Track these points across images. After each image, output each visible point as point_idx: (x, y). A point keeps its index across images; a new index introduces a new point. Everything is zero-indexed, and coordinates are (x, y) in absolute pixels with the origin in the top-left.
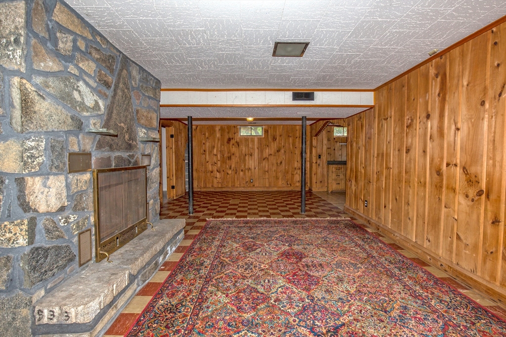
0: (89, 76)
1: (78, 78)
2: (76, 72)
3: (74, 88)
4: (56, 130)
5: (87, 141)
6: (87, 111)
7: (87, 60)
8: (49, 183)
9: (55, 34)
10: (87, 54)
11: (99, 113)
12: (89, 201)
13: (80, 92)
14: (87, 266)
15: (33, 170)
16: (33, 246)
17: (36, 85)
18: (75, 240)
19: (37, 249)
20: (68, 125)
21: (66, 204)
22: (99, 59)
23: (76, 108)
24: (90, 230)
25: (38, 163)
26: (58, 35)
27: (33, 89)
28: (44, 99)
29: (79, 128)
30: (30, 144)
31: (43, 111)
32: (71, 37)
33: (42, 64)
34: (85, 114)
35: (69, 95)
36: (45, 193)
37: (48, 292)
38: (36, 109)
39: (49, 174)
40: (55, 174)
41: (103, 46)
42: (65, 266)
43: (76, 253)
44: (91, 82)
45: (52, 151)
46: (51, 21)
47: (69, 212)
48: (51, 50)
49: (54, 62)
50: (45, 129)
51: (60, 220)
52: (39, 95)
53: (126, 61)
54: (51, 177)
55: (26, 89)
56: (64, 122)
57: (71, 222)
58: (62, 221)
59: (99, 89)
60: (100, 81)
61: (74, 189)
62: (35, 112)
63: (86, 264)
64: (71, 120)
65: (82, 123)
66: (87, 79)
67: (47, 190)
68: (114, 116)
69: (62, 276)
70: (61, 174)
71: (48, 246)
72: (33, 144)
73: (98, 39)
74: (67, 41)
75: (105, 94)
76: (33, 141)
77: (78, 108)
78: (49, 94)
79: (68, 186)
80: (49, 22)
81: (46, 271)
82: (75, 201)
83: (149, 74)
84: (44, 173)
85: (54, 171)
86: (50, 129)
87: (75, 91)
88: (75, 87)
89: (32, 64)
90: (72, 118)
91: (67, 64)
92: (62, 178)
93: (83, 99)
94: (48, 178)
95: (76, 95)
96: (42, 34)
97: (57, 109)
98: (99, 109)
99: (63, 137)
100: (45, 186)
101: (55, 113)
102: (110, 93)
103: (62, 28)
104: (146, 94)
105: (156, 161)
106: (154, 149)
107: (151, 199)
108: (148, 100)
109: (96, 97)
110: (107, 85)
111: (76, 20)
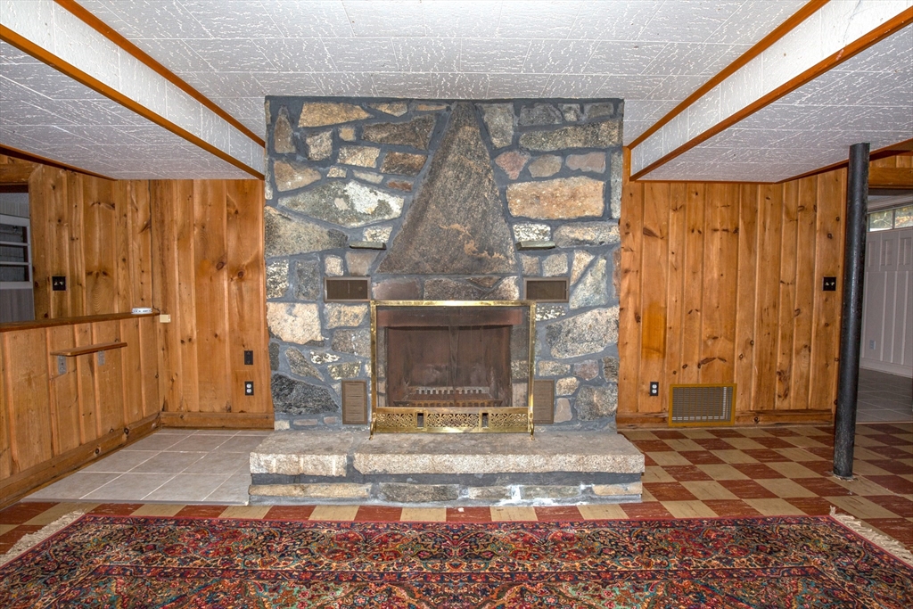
0: (368, 170)
1: (345, 181)
2: (341, 173)
3: (336, 196)
4: (305, 252)
5: (359, 261)
6: (359, 220)
7: (360, 151)
8: (295, 311)
9: (304, 142)
10: (360, 142)
11: (386, 217)
12: (361, 343)
13: (347, 197)
14: (358, 429)
15: (276, 296)
16: (276, 373)
17: (283, 209)
18: (337, 387)
19: (281, 377)
20: (324, 244)
21: (319, 339)
22: (387, 138)
23: (337, 220)
24: (365, 384)
25: (282, 289)
26: (308, 141)
27: (277, 213)
28: (290, 220)
29: (340, 245)
30: (272, 269)
31: (289, 233)
32: (328, 134)
33: (289, 183)
34: (355, 224)
35: (328, 207)
36: (290, 321)
37: (295, 429)
38: (281, 233)
39: (296, 301)
40: (303, 302)
41: (396, 114)
42: (317, 411)
43: (338, 402)
44: (371, 177)
45: (300, 276)
46: (298, 130)
47: (328, 350)
48: (303, 162)
49: (303, 175)
50: (290, 252)
51: (312, 356)
52: (284, 217)
54: (298, 305)
55: (270, 215)
56: (318, 241)
57: (329, 363)
58: (315, 357)
59: (388, 182)
60: (387, 169)
61: (333, 322)
62: (279, 237)
63: (357, 427)
64: (327, 237)
65: (347, 238)
66: (363, 176)
67: (291, 318)
68: (430, 215)
69: (314, 421)
70: (313, 302)
71: (292, 378)
72: (275, 269)
73: (384, 109)
74: (322, 142)
75: (405, 186)
76: (275, 266)
77: (340, 220)
78: (297, 214)
79: (323, 318)
80: (297, 134)
81: (290, 405)
82: (333, 337)
84: (289, 299)
85: (302, 298)
86: (297, 252)
87: (337, 199)
88: (339, 193)
89: (276, 187)
90: (330, 234)
91: (328, 168)
92: (314, 307)
93: (352, 206)
94: (294, 306)
95: (340, 204)
96: (287, 151)
97: (306, 227)
98: (389, 211)
99: (316, 259)
100: (291, 314)
101: (305, 234)
102: (418, 182)
103: (314, 131)
104: (549, 147)
105: (597, 291)
106: (592, 264)
107: (566, 376)
108: (558, 159)
109: (382, 196)
110: (410, 170)
111: (335, 108)
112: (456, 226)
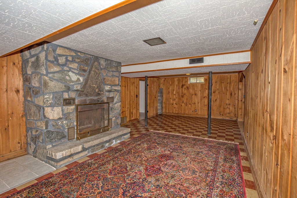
0: (75, 69)
1: (69, 71)
2: (68, 69)
3: (66, 75)
4: (58, 91)
5: (73, 94)
6: (73, 82)
7: (73, 63)
8: (54, 109)
9: (57, 58)
10: (73, 61)
11: (79, 82)
12: (73, 116)
13: (69, 76)
14: (72, 141)
15: (47, 105)
16: (47, 130)
17: (50, 77)
18: (66, 130)
19: (49, 131)
20: (63, 89)
21: (62, 117)
22: (80, 61)
23: (67, 82)
24: (74, 128)
25: (50, 103)
26: (59, 58)
27: (48, 78)
28: (52, 81)
29: (68, 89)
30: (46, 97)
31: (52, 85)
32: (65, 57)
33: (52, 70)
34: (72, 84)
35: (64, 79)
36: (52, 113)
37: (53, 146)
38: (49, 85)
39: (54, 106)
40: (57, 106)
41: (82, 56)
42: (61, 139)
43: (67, 135)
44: (76, 71)
45: (56, 99)
46: (55, 54)
47: (64, 120)
48: (56, 64)
49: (57, 68)
50: (53, 91)
51: (59, 122)
52: (50, 80)
53: (97, 58)
54: (55, 108)
55: (46, 79)
56: (61, 88)
57: (64, 124)
58: (60, 123)
59: (80, 73)
60: (80, 70)
61: (66, 112)
62: (49, 86)
63: (72, 140)
64: (64, 87)
65: (70, 87)
66: (73, 70)
67: (53, 112)
68: (89, 82)
69: (60, 142)
70: (60, 106)
71: (53, 131)
72: (47, 97)
73: (79, 54)
74: (63, 59)
75: (83, 74)
76: (48, 95)
77: (68, 82)
78: (54, 79)
79: (63, 111)
80: (55, 55)
81: (52, 139)
82: (66, 116)
83: (112, 61)
84: (52, 106)
85: (56, 105)
86: (55, 91)
87: (67, 76)
88: (67, 74)
89: (48, 70)
90: (65, 86)
91: (64, 67)
92: (60, 108)
93: (71, 78)
94: (54, 108)
95: (67, 78)
96: (52, 60)
97: (58, 84)
98: (80, 81)
99: (60, 93)
100: (53, 110)
101: (57, 86)
102: (86, 74)
103: (60, 55)
104: (110, 70)
105: (118, 100)
106: (117, 94)
107: (114, 117)
108: (112, 72)
109: (78, 77)
110: (85, 71)
111: (67, 50)
112: (94, 85)
